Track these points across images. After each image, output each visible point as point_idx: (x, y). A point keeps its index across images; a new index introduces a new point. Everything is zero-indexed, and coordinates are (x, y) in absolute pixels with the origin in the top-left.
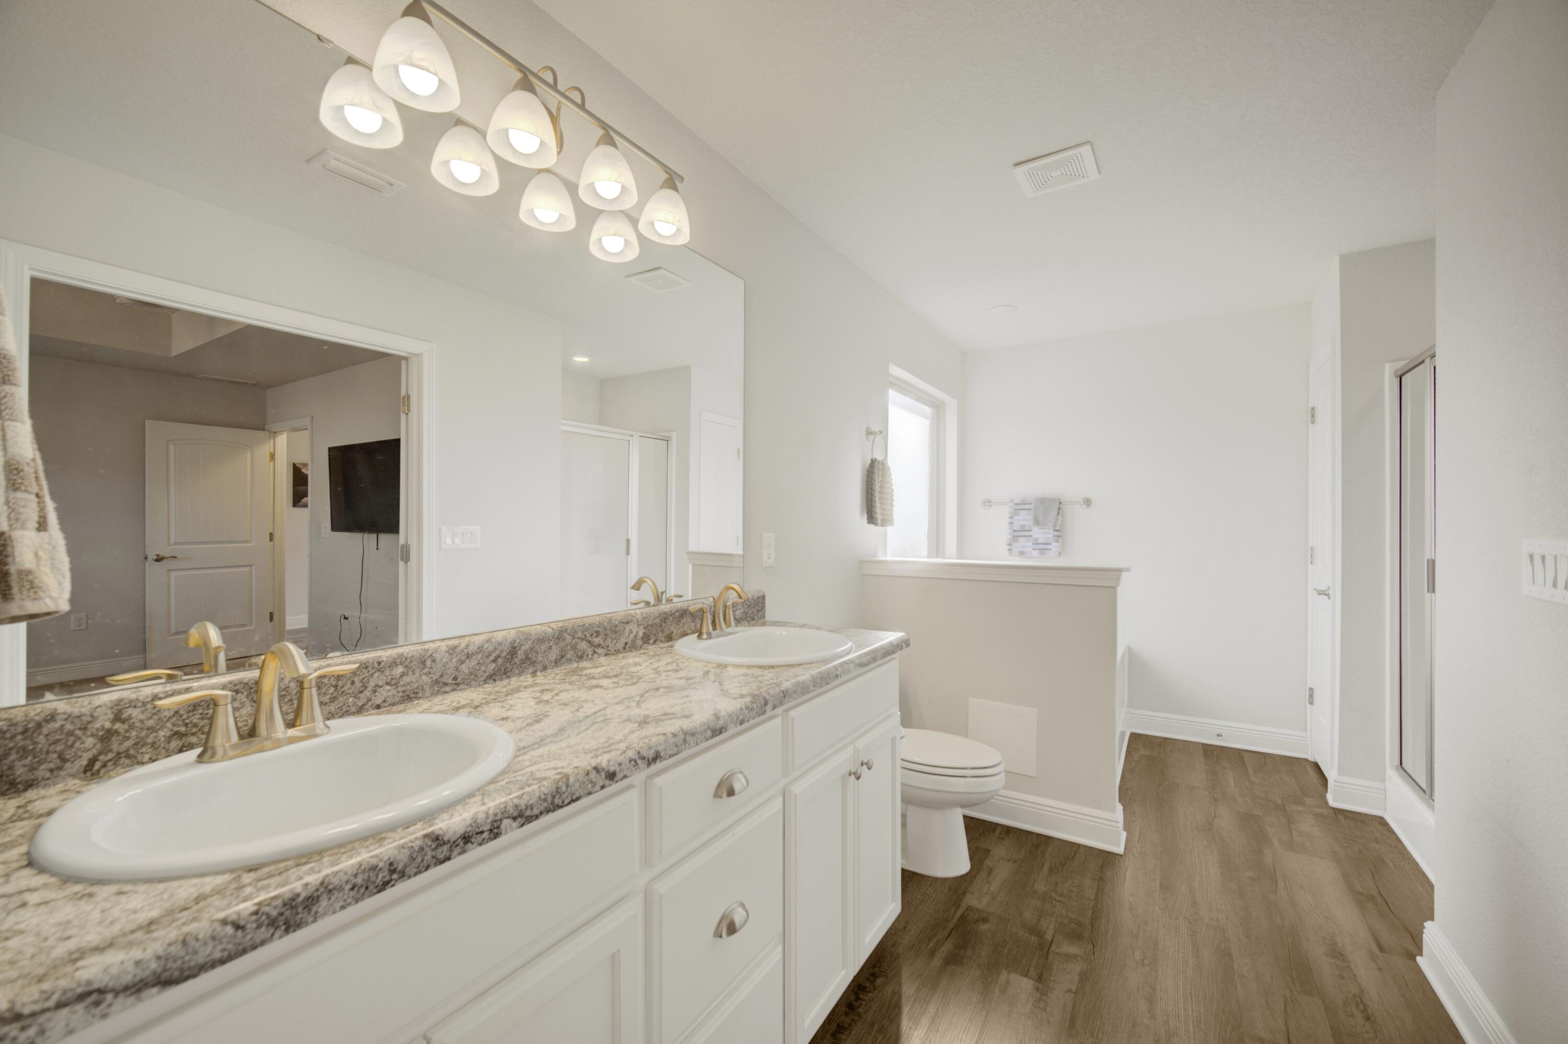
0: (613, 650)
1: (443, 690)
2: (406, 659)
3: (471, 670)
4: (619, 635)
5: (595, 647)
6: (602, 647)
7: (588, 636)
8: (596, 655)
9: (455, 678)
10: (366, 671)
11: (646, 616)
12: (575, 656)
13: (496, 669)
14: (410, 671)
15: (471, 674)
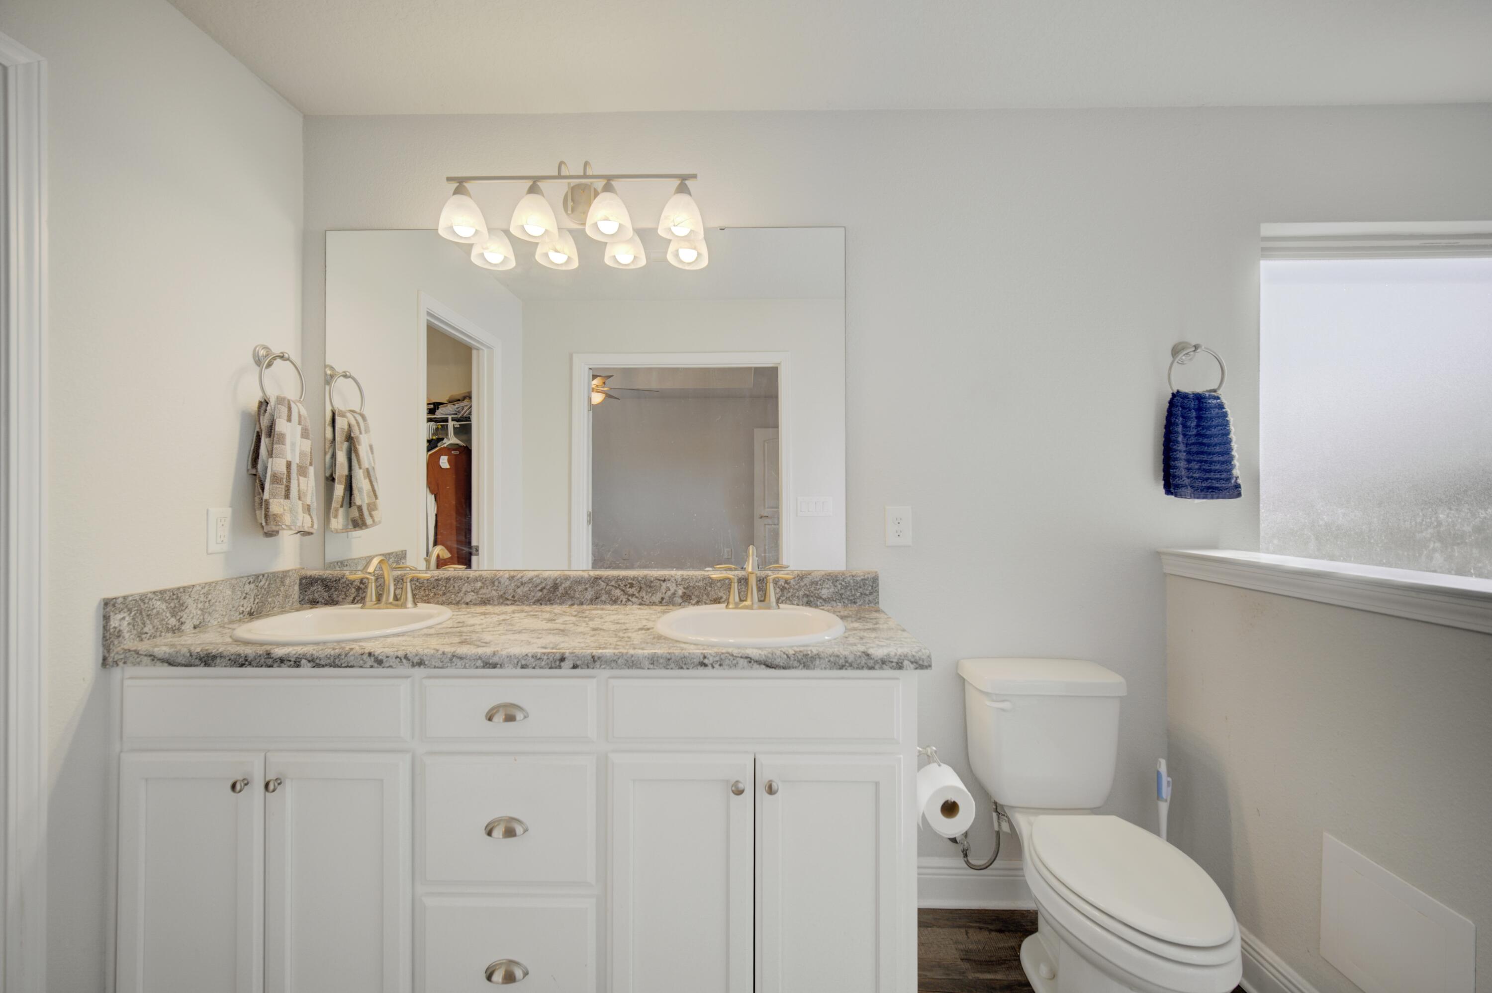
0: (649, 602)
1: (505, 602)
2: (483, 578)
3: (524, 594)
4: (655, 590)
5: (629, 595)
6: (637, 597)
7: (622, 585)
8: (630, 603)
9: (513, 597)
10: (460, 581)
11: (687, 578)
12: (609, 599)
13: (542, 596)
14: (485, 586)
15: (524, 596)
